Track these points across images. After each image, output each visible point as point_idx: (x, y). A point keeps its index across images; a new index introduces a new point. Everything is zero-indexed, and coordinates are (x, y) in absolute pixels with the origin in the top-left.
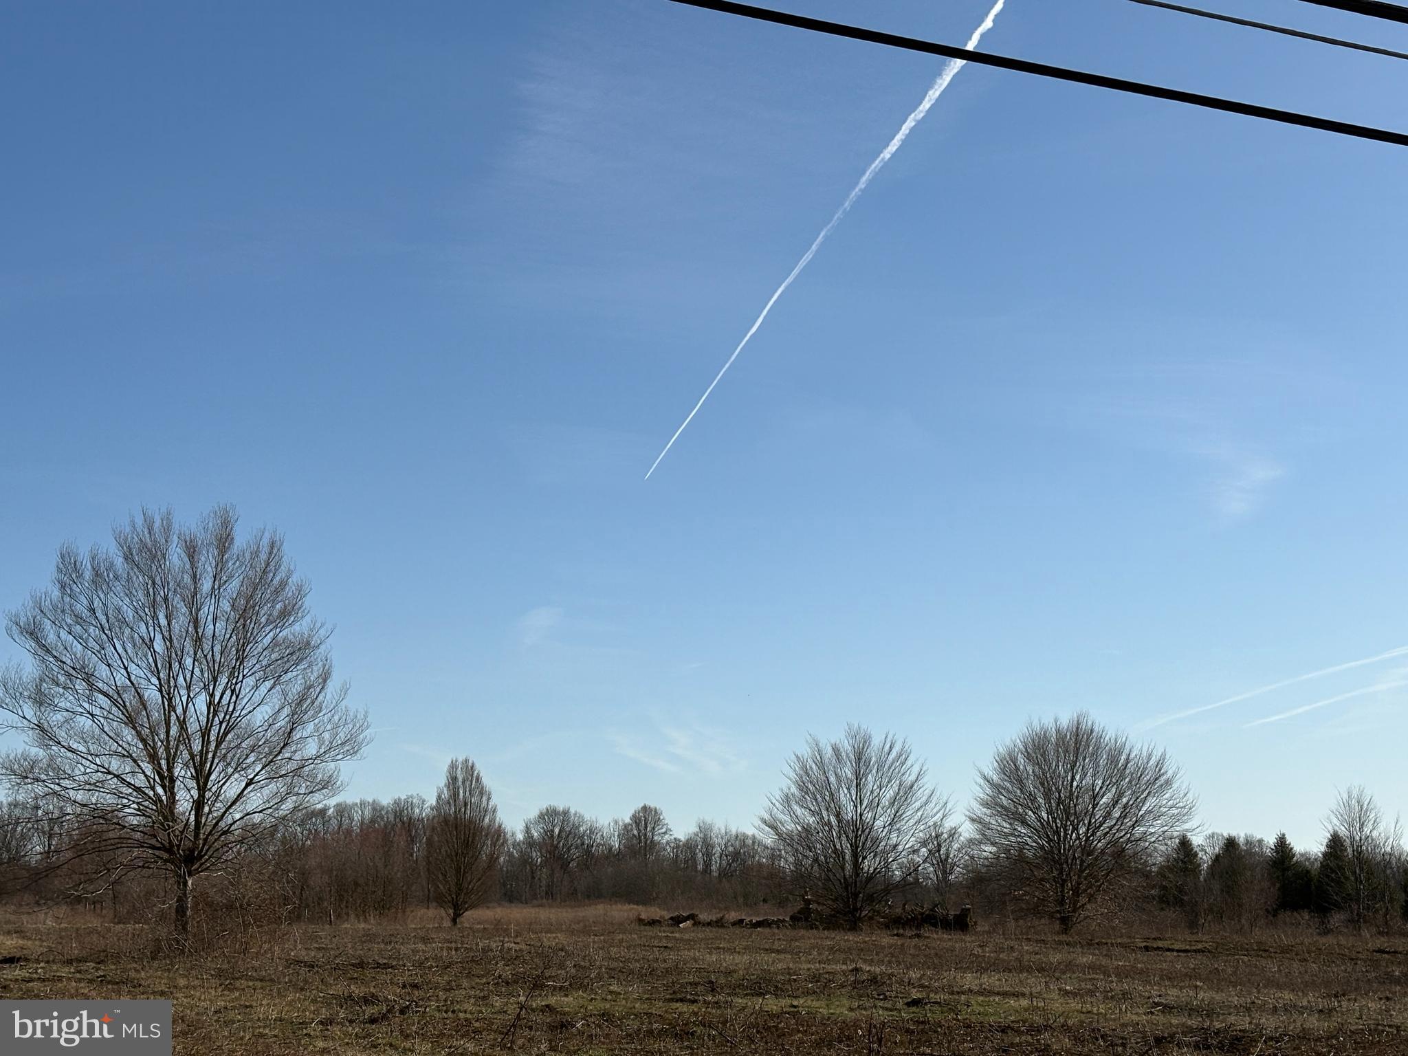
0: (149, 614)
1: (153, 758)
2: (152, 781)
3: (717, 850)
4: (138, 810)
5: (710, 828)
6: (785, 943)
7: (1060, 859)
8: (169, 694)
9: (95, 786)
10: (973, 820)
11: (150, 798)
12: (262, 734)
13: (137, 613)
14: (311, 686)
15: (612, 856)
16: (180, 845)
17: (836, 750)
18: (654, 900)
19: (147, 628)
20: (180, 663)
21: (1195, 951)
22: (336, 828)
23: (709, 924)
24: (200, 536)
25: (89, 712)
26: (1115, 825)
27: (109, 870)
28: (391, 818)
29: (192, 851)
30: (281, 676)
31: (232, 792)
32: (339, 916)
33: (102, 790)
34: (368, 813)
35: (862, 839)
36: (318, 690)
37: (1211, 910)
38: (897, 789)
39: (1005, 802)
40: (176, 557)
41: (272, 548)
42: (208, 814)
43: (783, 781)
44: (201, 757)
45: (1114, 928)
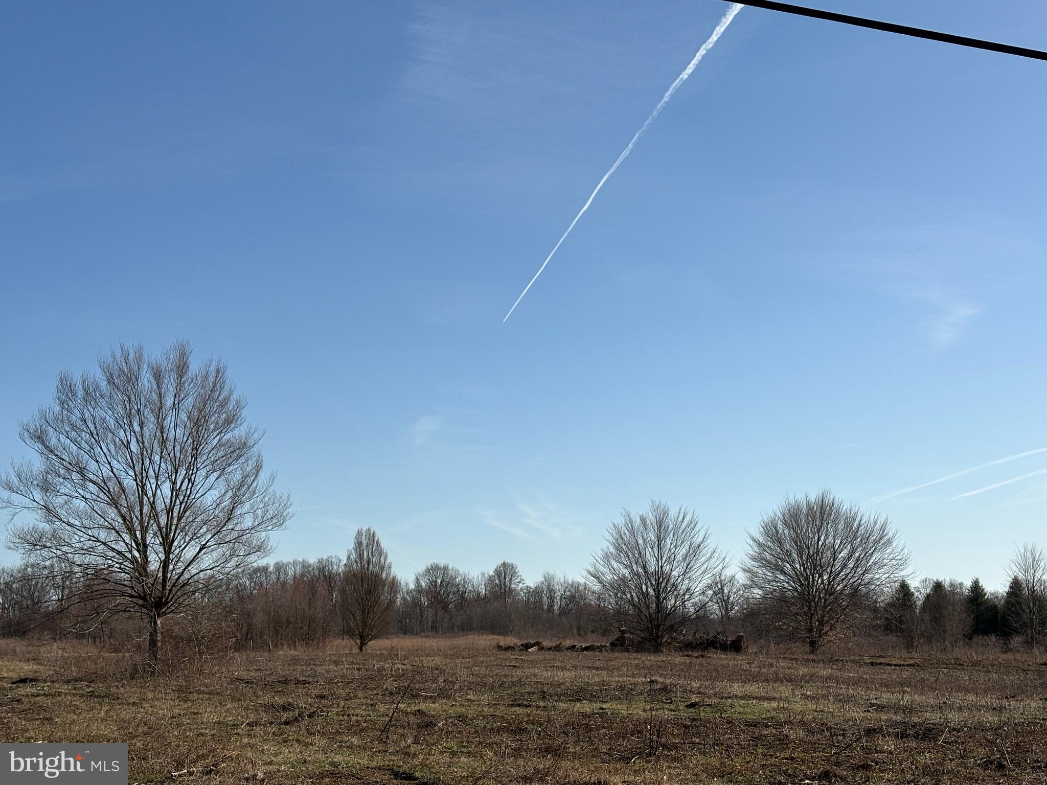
0: (126, 422)
1: (131, 531)
2: (129, 546)
3: (558, 595)
4: (120, 568)
5: (553, 578)
6: (603, 662)
7: (809, 598)
8: (142, 482)
9: (88, 551)
10: (744, 570)
11: (129, 559)
12: (212, 511)
13: (117, 422)
14: (247, 476)
15: (479, 599)
16: (151, 594)
17: (643, 520)
18: (511, 632)
19: (125, 433)
20: (150, 459)
21: (907, 665)
22: (275, 580)
23: (549, 649)
24: (165, 365)
25: (83, 497)
26: (850, 572)
27: (98, 614)
28: (316, 572)
29: (161, 598)
30: (225, 468)
31: (190, 555)
32: (276, 646)
33: (92, 553)
34: (299, 569)
35: (663, 584)
36: (253, 478)
37: (923, 635)
38: (688, 548)
39: (768, 557)
40: (146, 380)
41: (218, 373)
42: (173, 571)
43: (604, 543)
44: (167, 529)
45: (849, 649)
